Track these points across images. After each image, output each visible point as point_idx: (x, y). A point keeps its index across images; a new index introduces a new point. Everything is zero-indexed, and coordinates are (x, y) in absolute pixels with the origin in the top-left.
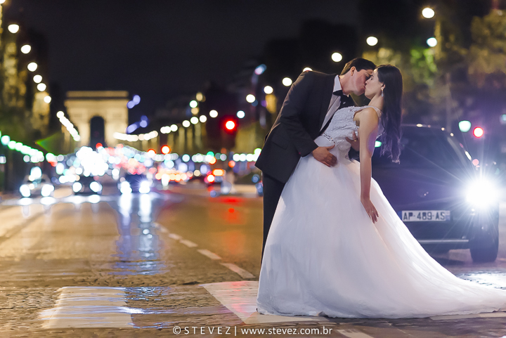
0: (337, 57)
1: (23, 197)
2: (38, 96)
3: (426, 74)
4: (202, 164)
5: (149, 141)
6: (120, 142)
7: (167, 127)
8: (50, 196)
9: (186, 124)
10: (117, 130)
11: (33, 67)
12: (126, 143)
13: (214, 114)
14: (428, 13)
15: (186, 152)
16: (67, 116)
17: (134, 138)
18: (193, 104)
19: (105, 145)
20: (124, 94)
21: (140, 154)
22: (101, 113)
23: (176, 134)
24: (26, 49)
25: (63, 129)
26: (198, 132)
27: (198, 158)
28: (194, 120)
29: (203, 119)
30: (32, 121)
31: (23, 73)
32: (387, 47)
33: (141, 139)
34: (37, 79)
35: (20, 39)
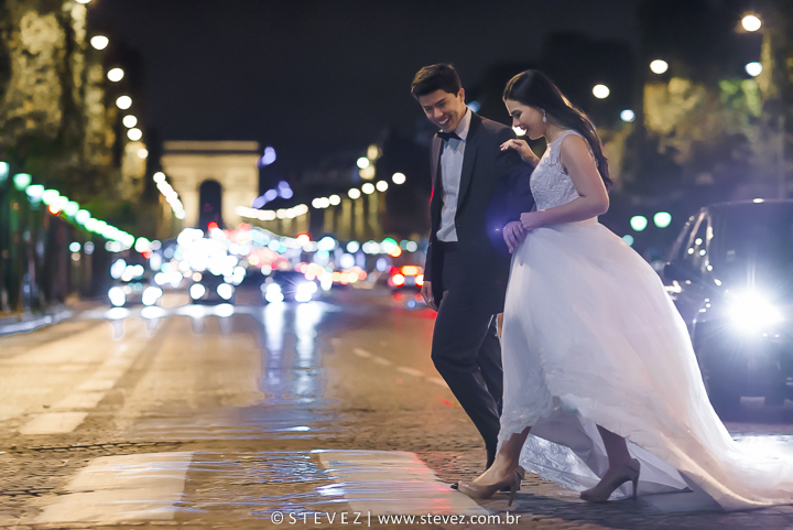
0: (601, 91)
1: (114, 306)
2: (129, 149)
3: (744, 119)
4: (379, 256)
5: (294, 220)
6: (246, 221)
7: (324, 199)
8: (154, 305)
9: (354, 193)
10: (240, 202)
11: (124, 102)
12: (256, 224)
13: (399, 178)
14: (751, 23)
15: (353, 237)
16: (169, 180)
17: (269, 215)
18: (363, 163)
19: (221, 225)
20: (252, 145)
21: (278, 239)
22: (216, 174)
23: (337, 209)
24: (116, 75)
25: (161, 199)
26: (374, 208)
27: (371, 247)
28: (368, 189)
29: (383, 186)
30: (120, 186)
31: (112, 113)
32: (682, 76)
33: (280, 217)
34: (130, 121)
35: (109, 59)
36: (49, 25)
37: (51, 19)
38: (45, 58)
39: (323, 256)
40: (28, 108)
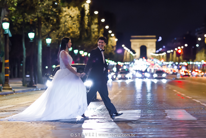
5: (163, 56)
7: (170, 51)
9: (176, 49)
11: (107, 27)
13: (186, 45)
20: (154, 36)
24: (103, 20)
27: (181, 63)
28: (179, 48)
29: (182, 47)
30: (108, 49)
33: (160, 55)
35: (100, 17)
36: (76, 10)
37: (77, 8)
38: (76, 18)
39: (170, 65)
40: (71, 30)
